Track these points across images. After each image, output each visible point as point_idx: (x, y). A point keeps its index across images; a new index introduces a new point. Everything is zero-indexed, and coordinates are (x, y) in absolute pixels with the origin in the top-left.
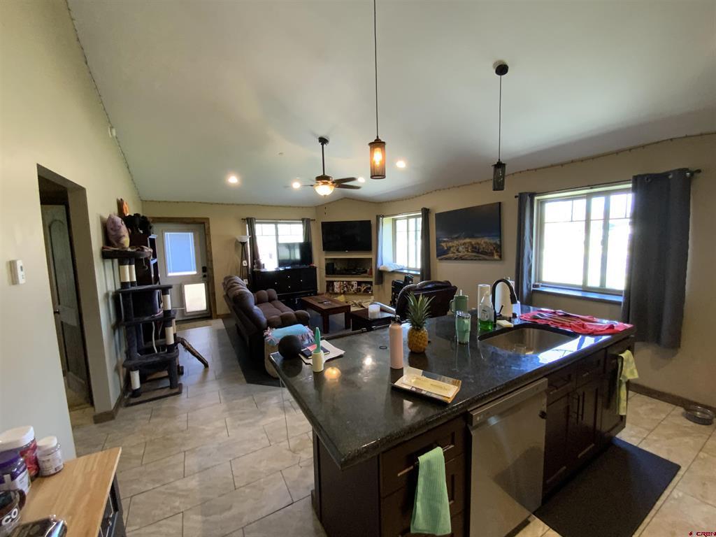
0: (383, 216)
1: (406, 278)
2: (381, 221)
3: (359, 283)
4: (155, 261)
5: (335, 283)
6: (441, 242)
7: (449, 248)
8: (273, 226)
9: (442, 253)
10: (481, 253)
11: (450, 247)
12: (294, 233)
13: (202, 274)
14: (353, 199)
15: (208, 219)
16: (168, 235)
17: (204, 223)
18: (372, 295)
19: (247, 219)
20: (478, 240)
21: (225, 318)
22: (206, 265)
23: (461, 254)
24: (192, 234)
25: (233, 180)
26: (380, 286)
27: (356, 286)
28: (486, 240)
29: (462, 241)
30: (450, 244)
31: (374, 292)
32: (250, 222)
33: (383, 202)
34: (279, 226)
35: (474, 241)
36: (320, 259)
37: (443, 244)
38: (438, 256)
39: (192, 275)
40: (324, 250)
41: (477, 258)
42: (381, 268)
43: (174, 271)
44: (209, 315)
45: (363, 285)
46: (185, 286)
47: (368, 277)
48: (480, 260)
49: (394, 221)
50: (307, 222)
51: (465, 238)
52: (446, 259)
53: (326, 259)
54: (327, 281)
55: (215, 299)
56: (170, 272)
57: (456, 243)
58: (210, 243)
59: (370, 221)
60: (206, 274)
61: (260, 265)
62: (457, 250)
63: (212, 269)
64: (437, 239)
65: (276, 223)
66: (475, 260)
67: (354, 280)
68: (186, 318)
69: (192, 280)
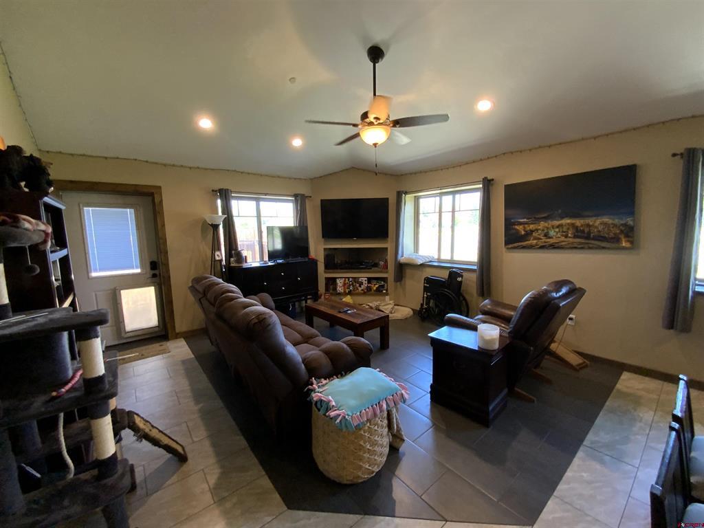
0: (406, 193)
1: (451, 273)
2: (403, 198)
3: (370, 280)
4: (64, 253)
5: (338, 281)
6: (514, 224)
7: (529, 234)
8: (253, 203)
9: (514, 239)
10: (595, 239)
11: (532, 231)
12: (282, 214)
13: (149, 273)
14: (364, 170)
15: (160, 187)
16: (89, 212)
17: (152, 195)
18: (387, 294)
19: (220, 191)
20: (590, 221)
21: (189, 336)
22: (155, 260)
23: (551, 241)
24: (132, 210)
25: (206, 123)
26: (398, 283)
27: (365, 284)
28: (606, 219)
29: (556, 223)
30: (532, 227)
31: (389, 291)
32: (225, 195)
33: (406, 174)
34: (262, 203)
35: (579, 222)
36: (317, 248)
37: (520, 228)
38: (507, 243)
39: (133, 275)
40: (323, 237)
41: (586, 246)
42: (402, 259)
43: (101, 270)
44: (163, 333)
45: (374, 282)
46: (122, 291)
47: (381, 272)
48: (590, 248)
49: (417, 199)
50: (301, 201)
51: (562, 218)
52: (524, 247)
53: (325, 249)
54: (326, 278)
55: (172, 312)
56: (96, 270)
57: (542, 224)
58: (163, 225)
59: (388, 199)
60: (156, 272)
61: (240, 258)
62: (546, 235)
63: (167, 265)
64: (506, 220)
65: (257, 200)
66: (582, 248)
67: (363, 277)
68: (125, 341)
69: (133, 282)
